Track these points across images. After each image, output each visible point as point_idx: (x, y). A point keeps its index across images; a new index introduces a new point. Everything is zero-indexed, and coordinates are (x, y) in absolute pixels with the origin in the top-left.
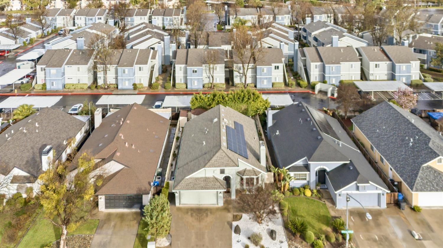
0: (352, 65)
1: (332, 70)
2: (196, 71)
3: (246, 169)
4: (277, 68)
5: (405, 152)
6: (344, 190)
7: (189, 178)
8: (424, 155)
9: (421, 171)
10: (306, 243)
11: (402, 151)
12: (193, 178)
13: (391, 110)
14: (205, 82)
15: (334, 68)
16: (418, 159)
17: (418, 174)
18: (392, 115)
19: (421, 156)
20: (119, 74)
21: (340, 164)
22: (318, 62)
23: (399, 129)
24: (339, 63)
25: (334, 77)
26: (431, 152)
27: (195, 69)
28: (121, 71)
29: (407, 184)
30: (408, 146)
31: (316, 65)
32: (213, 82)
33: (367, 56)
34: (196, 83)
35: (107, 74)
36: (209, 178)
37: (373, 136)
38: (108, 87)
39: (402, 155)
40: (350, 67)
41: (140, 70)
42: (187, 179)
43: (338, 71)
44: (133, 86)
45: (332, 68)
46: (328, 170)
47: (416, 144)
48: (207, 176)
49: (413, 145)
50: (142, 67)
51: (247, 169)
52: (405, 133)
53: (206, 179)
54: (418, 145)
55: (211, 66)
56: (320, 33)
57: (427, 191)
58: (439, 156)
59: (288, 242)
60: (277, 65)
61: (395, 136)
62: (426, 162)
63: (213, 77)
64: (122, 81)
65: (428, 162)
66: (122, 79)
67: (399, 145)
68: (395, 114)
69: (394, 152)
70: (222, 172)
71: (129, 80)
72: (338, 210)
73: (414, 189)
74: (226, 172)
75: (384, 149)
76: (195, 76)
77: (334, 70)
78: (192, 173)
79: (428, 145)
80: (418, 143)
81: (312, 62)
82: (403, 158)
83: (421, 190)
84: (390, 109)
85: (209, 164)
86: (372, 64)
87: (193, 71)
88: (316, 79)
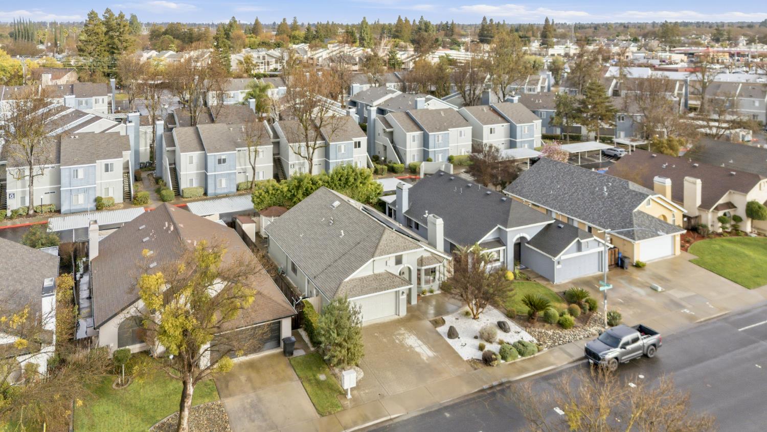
0: (461, 132)
1: (438, 141)
2: (224, 161)
3: (422, 257)
4: (358, 145)
5: (603, 204)
6: (563, 255)
7: (350, 280)
8: (629, 201)
9: (634, 218)
10: (549, 325)
11: (599, 204)
12: (356, 279)
13: (558, 165)
14: (238, 181)
15: (440, 138)
16: (624, 206)
17: (632, 221)
18: (562, 170)
19: (626, 202)
20: (64, 180)
21: (544, 226)
22: (416, 131)
23: (581, 182)
24: (446, 129)
25: (441, 152)
26: (636, 195)
27: (223, 157)
28: (67, 174)
29: (624, 236)
30: (604, 197)
31: (414, 136)
32: (254, 178)
33: (477, 118)
34: (224, 183)
35: (34, 184)
36: (380, 275)
37: (548, 200)
38: (35, 212)
39: (601, 208)
40: (459, 134)
41: (107, 170)
42: (348, 282)
43: (446, 141)
44: (95, 204)
45: (438, 136)
46: (529, 238)
47: (612, 191)
48: (376, 272)
49: (609, 194)
50: (112, 164)
51: (424, 256)
52: (592, 184)
53: (376, 277)
54: (615, 192)
55: (252, 148)
56: (385, 102)
57: (649, 237)
58: (648, 196)
59: (526, 331)
60: (357, 140)
61: (580, 191)
62: (636, 206)
63: (254, 169)
64: (71, 194)
65: (639, 205)
66: (71, 190)
67: (590, 199)
68: (565, 168)
69: (588, 208)
70: (399, 261)
71: (86, 191)
72: (558, 286)
73: (636, 238)
74: (404, 260)
75: (572, 210)
76: (223, 170)
77: (440, 141)
78: (354, 271)
79: (628, 189)
80: (615, 190)
81: (408, 132)
82: (604, 211)
83: (644, 238)
84: (556, 165)
85: (378, 251)
86: (486, 128)
87: (220, 161)
88: (414, 160)
